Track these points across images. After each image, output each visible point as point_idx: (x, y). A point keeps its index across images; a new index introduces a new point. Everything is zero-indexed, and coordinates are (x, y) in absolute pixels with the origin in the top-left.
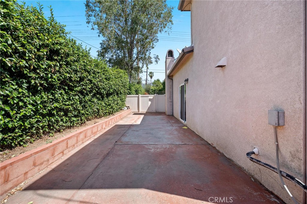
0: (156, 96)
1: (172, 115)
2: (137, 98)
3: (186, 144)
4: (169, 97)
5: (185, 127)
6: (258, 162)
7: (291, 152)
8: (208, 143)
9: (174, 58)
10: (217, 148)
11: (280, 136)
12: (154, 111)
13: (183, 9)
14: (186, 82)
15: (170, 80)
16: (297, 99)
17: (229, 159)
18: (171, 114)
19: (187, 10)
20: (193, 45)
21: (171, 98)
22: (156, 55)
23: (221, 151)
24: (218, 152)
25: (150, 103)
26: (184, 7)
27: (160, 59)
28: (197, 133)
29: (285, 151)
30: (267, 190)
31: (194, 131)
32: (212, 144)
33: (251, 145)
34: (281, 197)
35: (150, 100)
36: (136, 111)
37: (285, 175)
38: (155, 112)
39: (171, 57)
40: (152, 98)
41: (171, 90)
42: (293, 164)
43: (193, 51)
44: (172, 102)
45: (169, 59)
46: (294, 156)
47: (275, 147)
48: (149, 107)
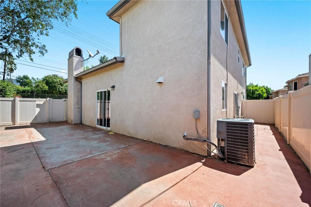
0: (49, 100)
1: (80, 124)
2: (11, 102)
3: (130, 145)
4: (76, 103)
5: (112, 133)
6: (191, 139)
7: (202, 130)
8: (144, 140)
9: (83, 58)
10: (154, 142)
11: (198, 124)
12: (46, 120)
13: (111, 18)
14: (113, 88)
15: (77, 82)
16: (205, 106)
17: (165, 146)
18: (79, 122)
19: (115, 20)
20: (123, 56)
21: (79, 104)
22: (42, 44)
23: (158, 142)
24: (155, 144)
25: (38, 110)
26: (113, 16)
27: (48, 51)
28: (128, 135)
29: (200, 131)
30: (192, 153)
31: (123, 135)
32: (148, 140)
33: (182, 132)
34: (198, 153)
35: (38, 106)
36: (10, 123)
37: (203, 141)
38: (48, 122)
39: (80, 57)
40: (42, 103)
41: (79, 94)
42: (203, 135)
43: (124, 62)
44: (81, 108)
45: (77, 58)
46: (203, 132)
47: (195, 130)
48: (36, 116)
